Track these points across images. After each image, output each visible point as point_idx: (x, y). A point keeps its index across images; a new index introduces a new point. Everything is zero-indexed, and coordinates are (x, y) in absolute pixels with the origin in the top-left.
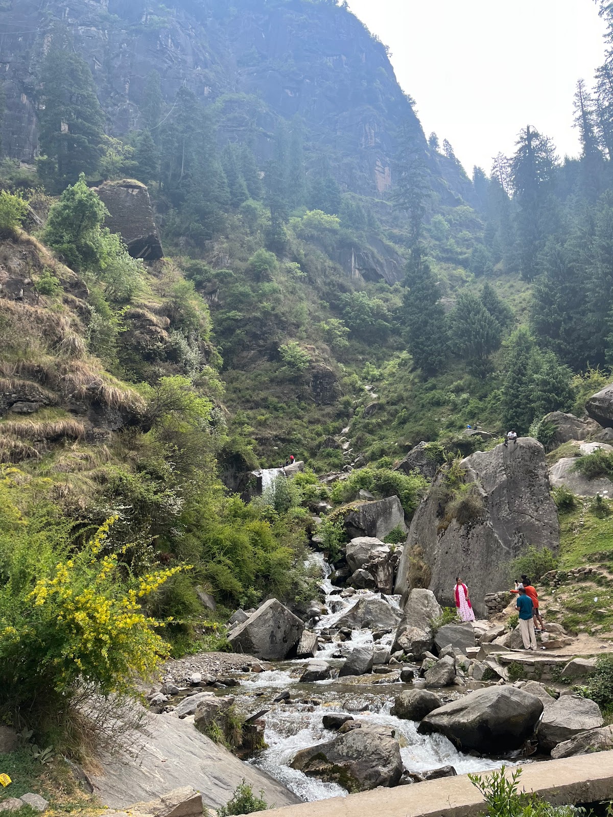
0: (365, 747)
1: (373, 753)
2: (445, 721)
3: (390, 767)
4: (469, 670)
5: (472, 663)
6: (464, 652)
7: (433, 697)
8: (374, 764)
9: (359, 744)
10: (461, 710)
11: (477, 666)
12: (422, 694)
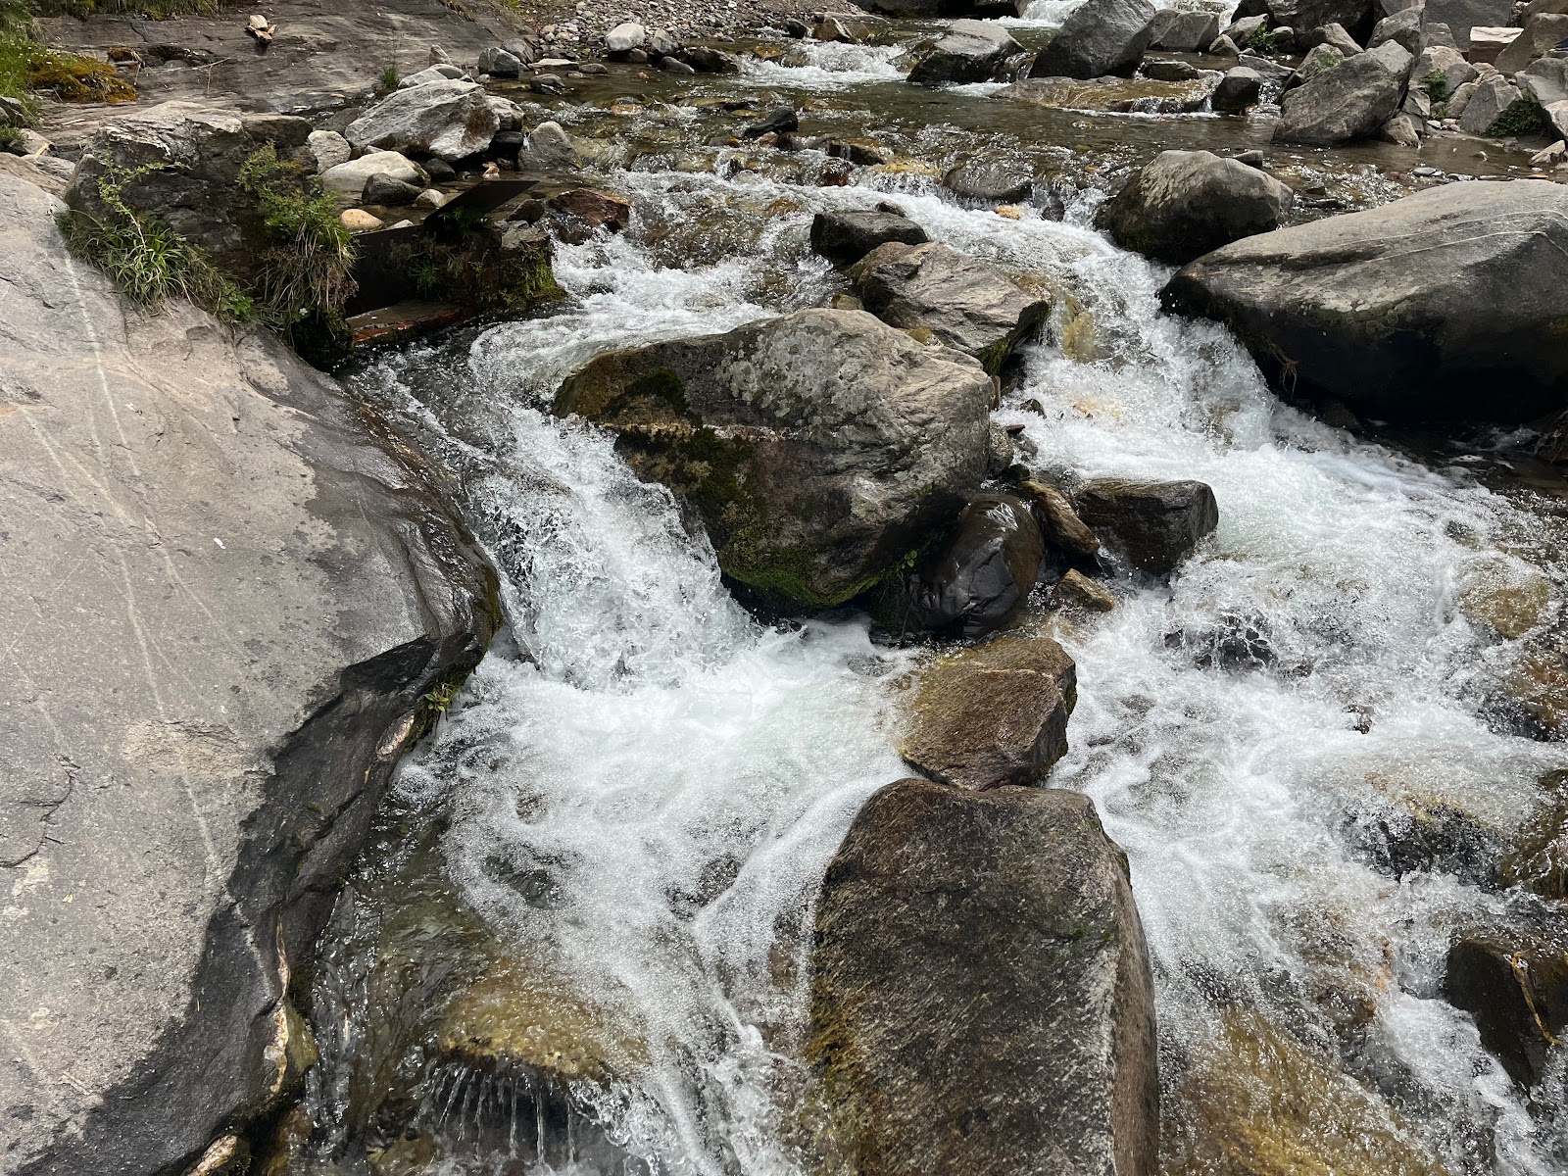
0: (828, 388)
1: (850, 419)
2: (1263, 289)
3: (908, 483)
4: (1453, 99)
5: (1472, 76)
6: (1460, 40)
7: (1255, 192)
8: (841, 461)
9: (809, 371)
10: (1347, 258)
11: (1487, 88)
12: (1220, 173)
